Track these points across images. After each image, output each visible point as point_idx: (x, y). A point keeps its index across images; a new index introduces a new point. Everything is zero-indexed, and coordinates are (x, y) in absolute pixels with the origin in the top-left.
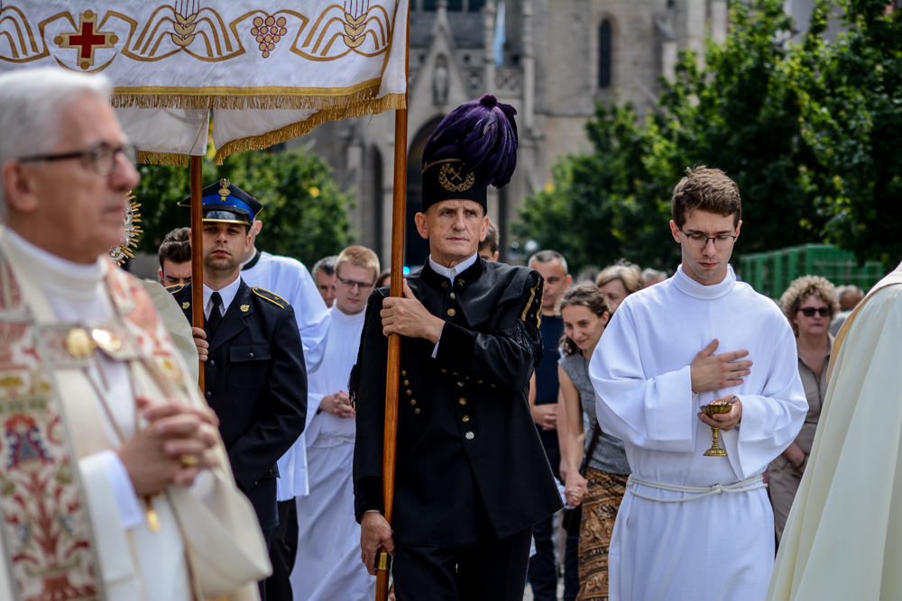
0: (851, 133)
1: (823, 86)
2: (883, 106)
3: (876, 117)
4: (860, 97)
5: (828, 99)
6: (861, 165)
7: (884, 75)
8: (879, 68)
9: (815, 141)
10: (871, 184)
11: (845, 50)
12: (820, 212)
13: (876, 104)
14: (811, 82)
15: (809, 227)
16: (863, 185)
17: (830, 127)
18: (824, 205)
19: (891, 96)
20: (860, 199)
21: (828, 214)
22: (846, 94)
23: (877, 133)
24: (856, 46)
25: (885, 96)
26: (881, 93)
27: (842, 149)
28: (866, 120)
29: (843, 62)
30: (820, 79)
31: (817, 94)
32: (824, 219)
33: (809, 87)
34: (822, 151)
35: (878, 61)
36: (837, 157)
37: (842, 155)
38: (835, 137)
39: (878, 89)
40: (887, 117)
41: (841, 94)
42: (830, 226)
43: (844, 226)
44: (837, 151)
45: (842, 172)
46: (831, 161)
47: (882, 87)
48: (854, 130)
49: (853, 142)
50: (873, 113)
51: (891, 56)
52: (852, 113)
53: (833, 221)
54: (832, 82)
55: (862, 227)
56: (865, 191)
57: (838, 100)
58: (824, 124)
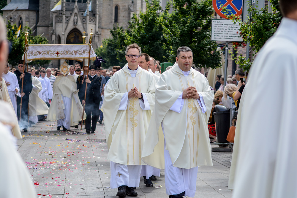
0: (175, 35)
1: (168, 24)
2: (183, 28)
4: (177, 26)
5: (170, 27)
7: (183, 21)
8: (182, 19)
9: (166, 37)
11: (174, 15)
13: (181, 28)
14: (165, 23)
15: (165, 58)
17: (170, 34)
18: (168, 53)
19: (184, 26)
23: (181, 35)
24: (177, 14)
27: (173, 39)
28: (179, 32)
30: (167, 22)
31: (167, 26)
32: (169, 56)
34: (168, 39)
36: (172, 41)
38: (171, 37)
39: (181, 25)
40: (183, 31)
41: (173, 26)
45: (172, 44)
46: (170, 41)
49: (175, 37)
50: (180, 30)
51: (185, 17)
52: (175, 30)
54: (171, 23)
58: (168, 33)
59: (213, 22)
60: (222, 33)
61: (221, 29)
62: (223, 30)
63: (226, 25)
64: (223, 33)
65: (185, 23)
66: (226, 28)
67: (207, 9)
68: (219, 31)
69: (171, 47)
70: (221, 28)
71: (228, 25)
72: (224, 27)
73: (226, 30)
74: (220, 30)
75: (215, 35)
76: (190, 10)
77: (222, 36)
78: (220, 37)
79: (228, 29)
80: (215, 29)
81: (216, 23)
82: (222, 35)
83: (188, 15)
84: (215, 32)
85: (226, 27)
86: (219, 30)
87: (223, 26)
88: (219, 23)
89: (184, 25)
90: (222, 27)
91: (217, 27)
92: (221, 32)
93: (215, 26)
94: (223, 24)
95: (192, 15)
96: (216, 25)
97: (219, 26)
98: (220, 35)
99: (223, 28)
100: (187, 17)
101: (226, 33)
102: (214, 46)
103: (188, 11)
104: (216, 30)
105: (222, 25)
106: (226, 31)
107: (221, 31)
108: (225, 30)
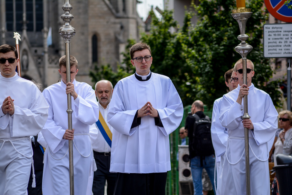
0: (204, 60)
1: (193, 43)
2: (216, 49)
3: (214, 54)
4: (207, 47)
5: (195, 47)
6: (208, 72)
7: (216, 38)
8: (214, 35)
9: (191, 64)
10: (213, 79)
11: (202, 28)
12: (194, 90)
13: (214, 49)
14: (187, 40)
15: (190, 96)
16: (210, 79)
17: (196, 58)
18: (195, 88)
19: (219, 45)
20: (209, 85)
21: (197, 91)
22: (202, 45)
23: (214, 60)
24: (206, 26)
25: (217, 46)
26: (215, 44)
27: (201, 66)
28: (209, 55)
29: (201, 33)
30: (191, 39)
31: (190, 45)
32: (196, 93)
33: (187, 43)
34: (194, 67)
35: (214, 33)
36: (199, 69)
37: (201, 68)
38: (199, 62)
39: (214, 43)
40: (218, 53)
41: (200, 45)
42: (198, 95)
43: (203, 95)
44: (199, 67)
45: (200, 75)
46: (197, 71)
47: (215, 42)
48: (206, 59)
49: (205, 63)
50: (213, 52)
51: (219, 30)
52: (204, 52)
53: (199, 93)
54: (196, 39)
55: (210, 95)
56: (210, 82)
57: (199, 47)
58: (193, 57)
59: (266, 28)
60: (280, 44)
61: (278, 39)
62: (283, 41)
63: (286, 31)
64: (283, 44)
65: (219, 40)
66: (287, 37)
67: (255, 15)
68: (275, 43)
69: (198, 79)
70: (279, 37)
71: (289, 31)
72: (284, 35)
73: (287, 40)
74: (278, 41)
75: (270, 48)
76: (226, 18)
77: (281, 50)
78: (278, 51)
79: (290, 38)
80: (269, 39)
81: (271, 30)
82: (280, 48)
83: (223, 26)
84: (270, 44)
85: (287, 35)
86: (275, 41)
87: (282, 33)
88: (275, 30)
89: (219, 43)
90: (280, 35)
91: (273, 37)
92: (278, 44)
93: (269, 35)
94: (282, 30)
95: (230, 27)
96: (270, 33)
97: (275, 35)
98: (278, 48)
99: (282, 36)
100: (222, 29)
101: (287, 44)
102: (268, 73)
103: (223, 21)
104: (271, 41)
105: (279, 33)
106: (287, 42)
107: (280, 42)
108: (284, 40)
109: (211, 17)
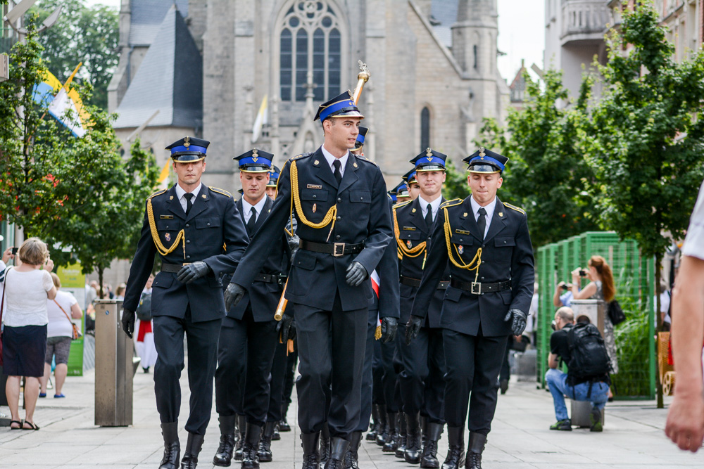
0: (615, 156)
1: (596, 127)
2: (635, 138)
3: (631, 146)
4: (620, 133)
5: (599, 135)
6: (622, 176)
7: (635, 119)
8: (632, 115)
9: (592, 162)
10: (629, 188)
11: (611, 103)
12: (597, 207)
13: (631, 138)
14: (586, 123)
15: (590, 217)
16: (624, 189)
17: (601, 152)
18: (598, 203)
19: (640, 132)
20: (622, 198)
21: (602, 209)
22: (611, 131)
23: (631, 157)
24: (618, 100)
25: (636, 132)
26: (634, 130)
27: (610, 167)
28: (624, 148)
29: (610, 111)
30: (592, 121)
31: (591, 131)
32: (600, 211)
33: (586, 127)
34: (597, 168)
35: (631, 111)
36: (606, 172)
37: (609, 171)
38: (605, 159)
39: (631, 128)
40: (638, 145)
41: (607, 131)
42: (604, 216)
43: (612, 215)
44: (606, 168)
45: (608, 181)
46: (603, 174)
47: (634, 127)
48: (617, 154)
49: (616, 162)
50: (629, 144)
51: (640, 106)
52: (615, 143)
53: (605, 212)
54: (601, 122)
55: (624, 215)
56: (625, 193)
57: (606, 135)
58: (596, 150)
65: (641, 123)
69: (604, 188)
76: (653, 88)
83: (648, 101)
89: (639, 129)
95: (659, 101)
100: (646, 104)
103: (647, 90)
109: (627, 85)
